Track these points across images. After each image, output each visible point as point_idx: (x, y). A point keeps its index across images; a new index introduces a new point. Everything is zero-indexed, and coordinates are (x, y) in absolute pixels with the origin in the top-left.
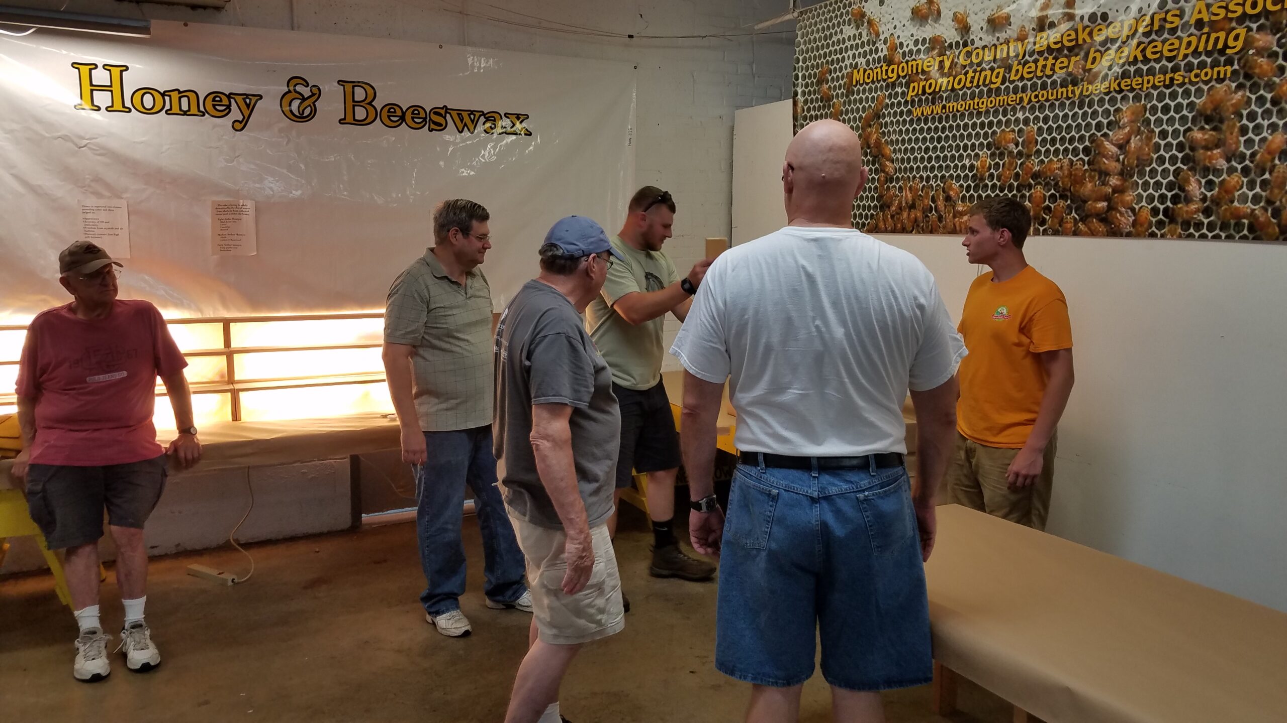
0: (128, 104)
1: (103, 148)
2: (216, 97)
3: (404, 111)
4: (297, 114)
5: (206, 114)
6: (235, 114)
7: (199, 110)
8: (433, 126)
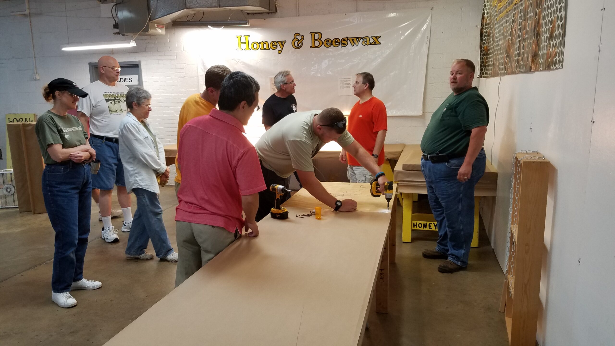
0: (250, 48)
1: (243, 62)
2: (273, 42)
3: (332, 40)
4: (297, 46)
5: (271, 49)
6: (279, 48)
7: (269, 48)
8: (342, 45)
